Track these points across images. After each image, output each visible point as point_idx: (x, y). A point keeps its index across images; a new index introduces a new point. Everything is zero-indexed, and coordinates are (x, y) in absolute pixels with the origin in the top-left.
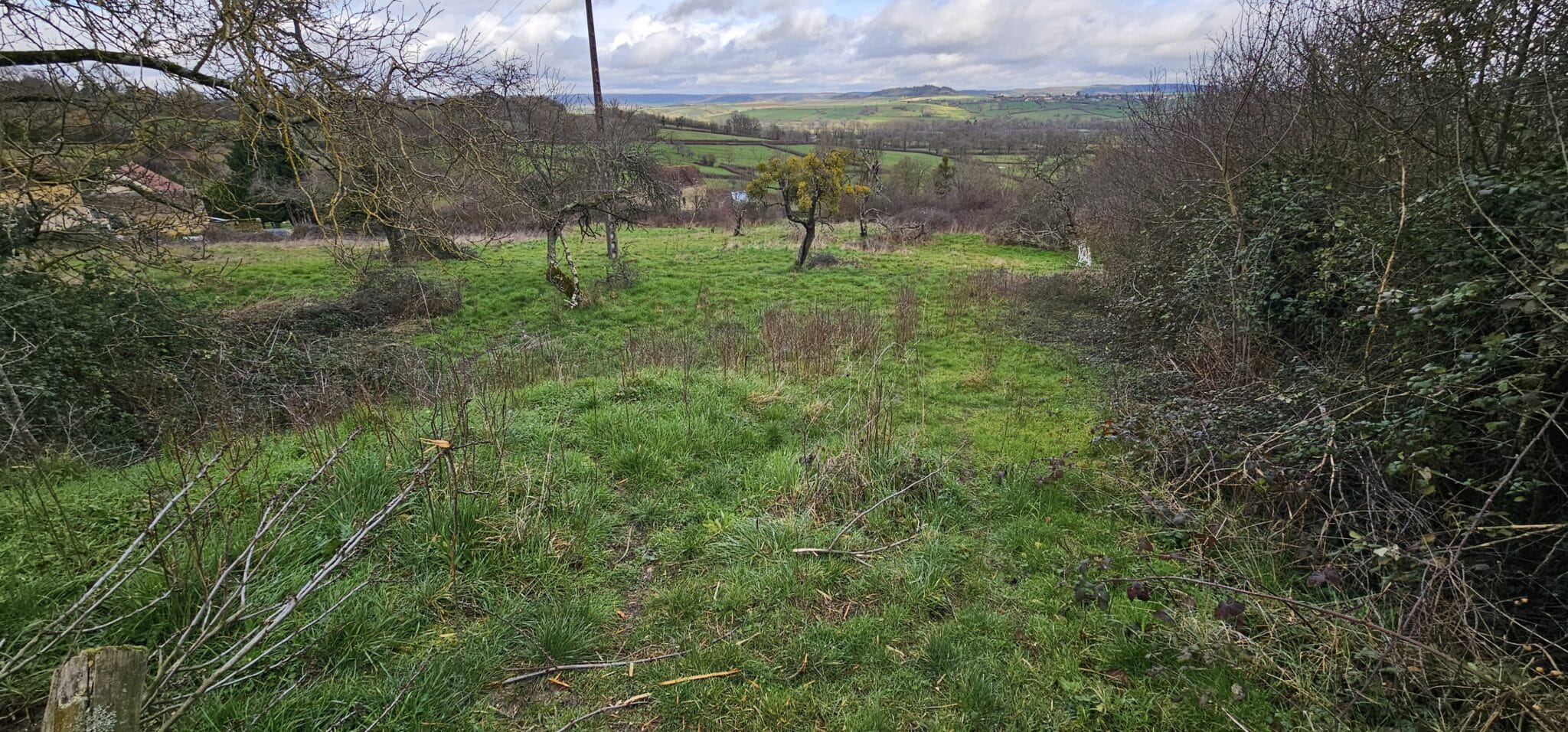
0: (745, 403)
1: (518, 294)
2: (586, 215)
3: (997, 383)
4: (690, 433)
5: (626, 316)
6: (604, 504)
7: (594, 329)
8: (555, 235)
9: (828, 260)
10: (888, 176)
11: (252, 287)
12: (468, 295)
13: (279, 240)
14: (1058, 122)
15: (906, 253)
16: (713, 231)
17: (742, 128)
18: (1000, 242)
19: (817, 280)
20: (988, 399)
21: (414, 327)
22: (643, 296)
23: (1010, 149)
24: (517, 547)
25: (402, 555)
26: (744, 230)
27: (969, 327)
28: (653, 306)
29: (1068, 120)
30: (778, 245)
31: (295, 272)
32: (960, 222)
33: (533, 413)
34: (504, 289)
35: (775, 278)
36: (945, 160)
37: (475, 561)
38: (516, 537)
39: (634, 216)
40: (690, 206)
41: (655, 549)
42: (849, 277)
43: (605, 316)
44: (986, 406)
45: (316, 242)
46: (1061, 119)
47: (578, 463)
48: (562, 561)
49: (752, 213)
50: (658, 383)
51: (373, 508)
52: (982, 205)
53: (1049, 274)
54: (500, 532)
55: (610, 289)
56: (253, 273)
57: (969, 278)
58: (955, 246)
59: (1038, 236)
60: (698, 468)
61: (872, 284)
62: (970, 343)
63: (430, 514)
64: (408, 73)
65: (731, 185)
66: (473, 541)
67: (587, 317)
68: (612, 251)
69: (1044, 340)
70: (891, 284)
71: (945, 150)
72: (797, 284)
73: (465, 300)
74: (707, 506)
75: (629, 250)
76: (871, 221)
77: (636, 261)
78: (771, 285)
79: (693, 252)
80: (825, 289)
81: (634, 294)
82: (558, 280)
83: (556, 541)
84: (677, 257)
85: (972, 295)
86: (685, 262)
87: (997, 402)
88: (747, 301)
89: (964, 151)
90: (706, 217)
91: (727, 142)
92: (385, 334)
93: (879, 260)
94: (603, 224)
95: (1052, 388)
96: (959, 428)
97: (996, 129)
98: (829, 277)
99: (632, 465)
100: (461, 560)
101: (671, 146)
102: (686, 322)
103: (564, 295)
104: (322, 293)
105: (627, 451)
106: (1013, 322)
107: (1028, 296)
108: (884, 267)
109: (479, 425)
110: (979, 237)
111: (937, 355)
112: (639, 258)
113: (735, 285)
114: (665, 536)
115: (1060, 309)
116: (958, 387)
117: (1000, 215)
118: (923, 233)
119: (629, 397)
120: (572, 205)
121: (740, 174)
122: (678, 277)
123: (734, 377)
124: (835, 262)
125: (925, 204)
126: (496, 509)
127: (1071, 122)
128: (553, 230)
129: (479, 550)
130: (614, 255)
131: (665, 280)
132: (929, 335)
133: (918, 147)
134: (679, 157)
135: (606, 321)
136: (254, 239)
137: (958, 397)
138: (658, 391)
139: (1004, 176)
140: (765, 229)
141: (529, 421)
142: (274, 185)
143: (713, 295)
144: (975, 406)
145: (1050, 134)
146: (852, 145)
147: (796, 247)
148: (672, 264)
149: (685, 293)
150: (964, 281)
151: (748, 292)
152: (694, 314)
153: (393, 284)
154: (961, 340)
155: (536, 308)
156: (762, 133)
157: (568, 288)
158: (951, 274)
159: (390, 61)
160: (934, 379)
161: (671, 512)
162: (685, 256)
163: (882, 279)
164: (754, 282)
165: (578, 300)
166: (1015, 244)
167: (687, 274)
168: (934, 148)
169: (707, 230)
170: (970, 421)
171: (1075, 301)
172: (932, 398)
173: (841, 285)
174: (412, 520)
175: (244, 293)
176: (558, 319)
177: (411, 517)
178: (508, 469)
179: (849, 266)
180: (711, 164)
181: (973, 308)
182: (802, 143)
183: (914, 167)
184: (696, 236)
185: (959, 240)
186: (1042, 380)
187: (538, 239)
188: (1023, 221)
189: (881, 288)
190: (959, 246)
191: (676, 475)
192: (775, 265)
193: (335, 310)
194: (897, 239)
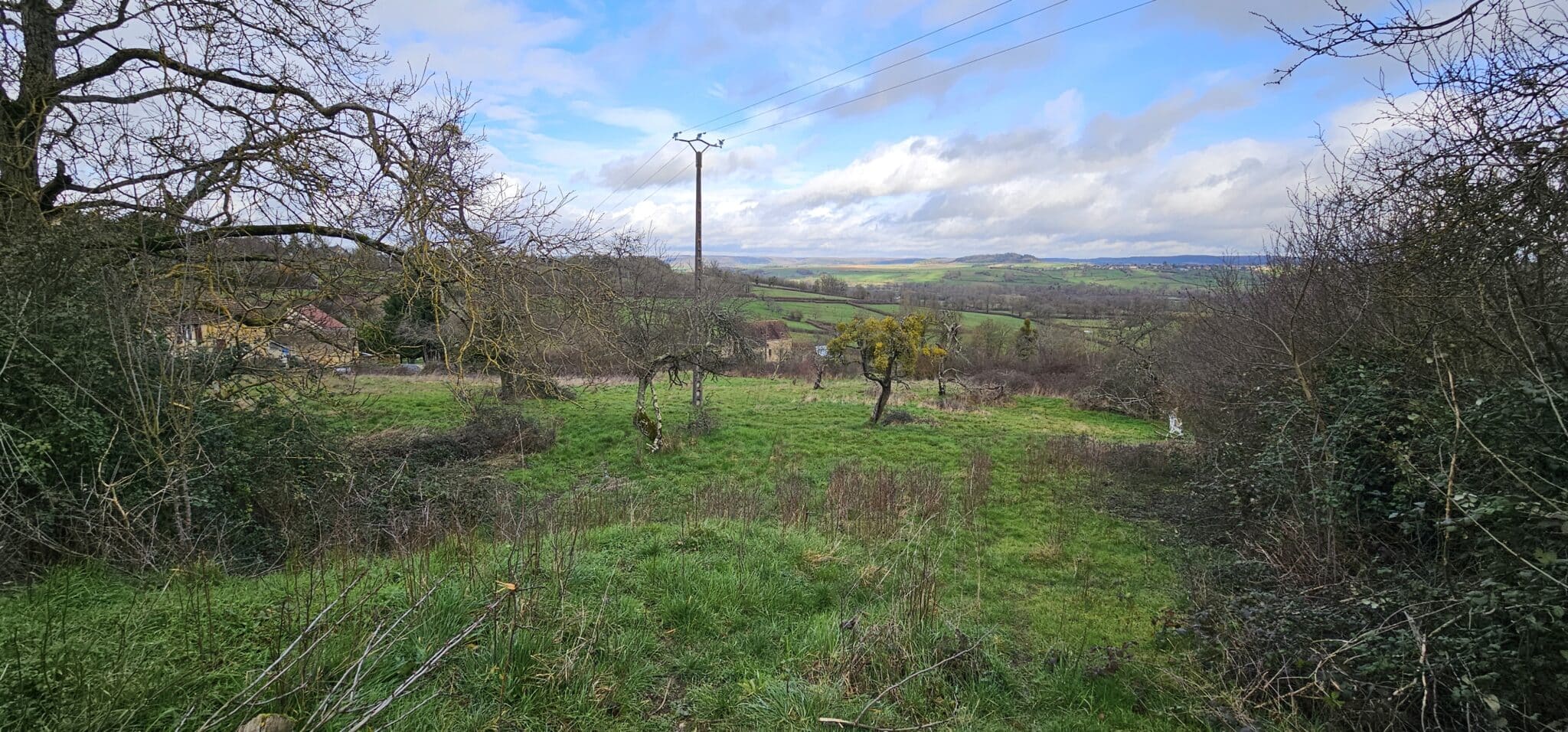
0: (800, 561)
1: (606, 436)
2: (675, 364)
3: (1068, 559)
4: (741, 587)
5: (702, 463)
6: (648, 652)
7: (671, 474)
8: (646, 382)
9: (903, 418)
10: (969, 336)
11: (382, 416)
12: (562, 434)
13: (411, 375)
14: (1145, 290)
15: (984, 414)
16: (794, 383)
17: (831, 289)
18: (1084, 407)
19: (891, 437)
20: (1057, 576)
21: (510, 462)
22: (720, 445)
23: (1096, 313)
24: (563, 687)
25: (463, 683)
26: (824, 383)
27: (1046, 495)
28: (728, 454)
29: (1156, 288)
30: (856, 400)
31: (418, 405)
32: (1043, 386)
33: (599, 555)
34: (594, 430)
35: (848, 433)
36: (1027, 324)
37: (524, 697)
38: (563, 676)
39: (718, 367)
40: (775, 358)
41: (690, 704)
42: (923, 436)
43: (682, 461)
44: (1052, 584)
45: (441, 378)
46: (1149, 287)
47: (632, 609)
48: (600, 706)
49: (835, 367)
50: (718, 535)
51: (448, 635)
52: (1065, 369)
53: (1135, 444)
54: (550, 670)
55: (690, 435)
56: (385, 403)
57: (1050, 444)
58: (1037, 409)
59: (1125, 404)
60: (744, 625)
61: (946, 444)
62: (1045, 512)
63: (493, 646)
64: (541, 243)
65: (815, 340)
66: (525, 677)
67: (665, 461)
68: (696, 399)
69: (1127, 515)
70: (966, 446)
71: (1028, 314)
72: (871, 441)
73: (558, 438)
74: (745, 662)
75: (712, 399)
76: (949, 380)
77: (718, 410)
78: (845, 439)
79: (772, 403)
80: (898, 447)
81: (711, 442)
82: (643, 425)
83: (600, 685)
84: (757, 407)
85: (1050, 462)
86: (764, 413)
87: (1066, 581)
88: (820, 455)
89: (1048, 315)
90: (789, 369)
91: (815, 300)
92: (484, 467)
93: (956, 420)
94: (691, 372)
95: (1130, 569)
96: (1021, 606)
97: (1080, 295)
98: (903, 435)
99: (681, 615)
100: (512, 694)
101: (763, 303)
102: (758, 472)
103: (647, 439)
104: (438, 424)
105: (678, 601)
106: (1093, 493)
107: (1111, 466)
108: (960, 427)
109: (549, 565)
110: (1062, 401)
111: (1009, 524)
112: (721, 406)
113: (809, 438)
114: (702, 691)
115: (1147, 482)
116: (1026, 561)
117: (1083, 381)
118: (1002, 394)
119: (688, 546)
120: (664, 356)
121: (824, 329)
122: (755, 427)
123: (793, 534)
124: (911, 420)
125: (1006, 365)
126: (550, 647)
127: (1160, 290)
128: (645, 379)
129: (529, 685)
130: (698, 403)
131: (743, 430)
132: (1002, 501)
133: (1001, 309)
134: (769, 313)
135: (683, 467)
136: (391, 372)
137: (1024, 571)
138: (717, 543)
139: (1089, 340)
140: (845, 384)
141: (593, 563)
142: (417, 326)
143: (787, 447)
144: (1042, 582)
145: (1137, 301)
146: (934, 306)
147: (872, 402)
148: (751, 413)
149: (761, 443)
150: (1043, 446)
151: (820, 445)
152: (766, 465)
153: (498, 420)
154: (1037, 508)
155: (620, 451)
156: (848, 293)
157: (652, 432)
158: (1029, 438)
159: (529, 234)
160: (1003, 549)
161: (711, 668)
162: (764, 406)
163: (957, 440)
164: (827, 436)
165: (659, 445)
166: (1100, 410)
167: (765, 424)
168: (1017, 311)
169: (789, 381)
170: (1035, 598)
171: (1164, 474)
172: (996, 570)
173: (915, 443)
174: (477, 651)
175: (374, 421)
176: (638, 462)
177: (476, 647)
178: (567, 609)
179: (924, 425)
180: (798, 320)
181: (1050, 475)
182: (886, 303)
183: (996, 328)
184: (778, 387)
185: (1042, 403)
186: (1120, 559)
187: (632, 383)
188: (1108, 386)
189: (955, 448)
190: (1041, 409)
191: (721, 630)
192: (852, 421)
193: (447, 442)
194: (975, 399)
